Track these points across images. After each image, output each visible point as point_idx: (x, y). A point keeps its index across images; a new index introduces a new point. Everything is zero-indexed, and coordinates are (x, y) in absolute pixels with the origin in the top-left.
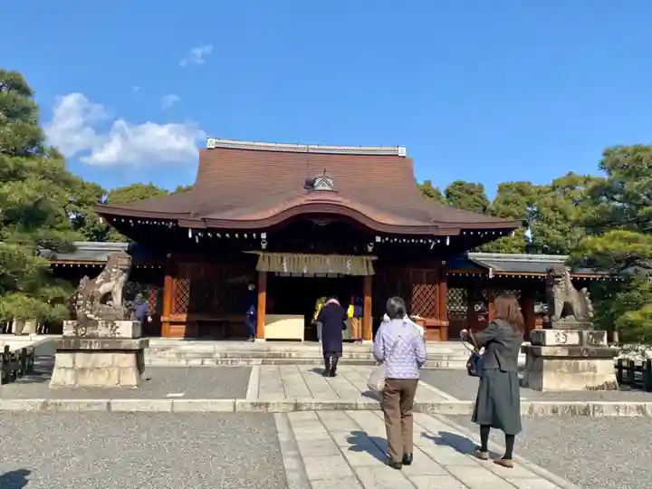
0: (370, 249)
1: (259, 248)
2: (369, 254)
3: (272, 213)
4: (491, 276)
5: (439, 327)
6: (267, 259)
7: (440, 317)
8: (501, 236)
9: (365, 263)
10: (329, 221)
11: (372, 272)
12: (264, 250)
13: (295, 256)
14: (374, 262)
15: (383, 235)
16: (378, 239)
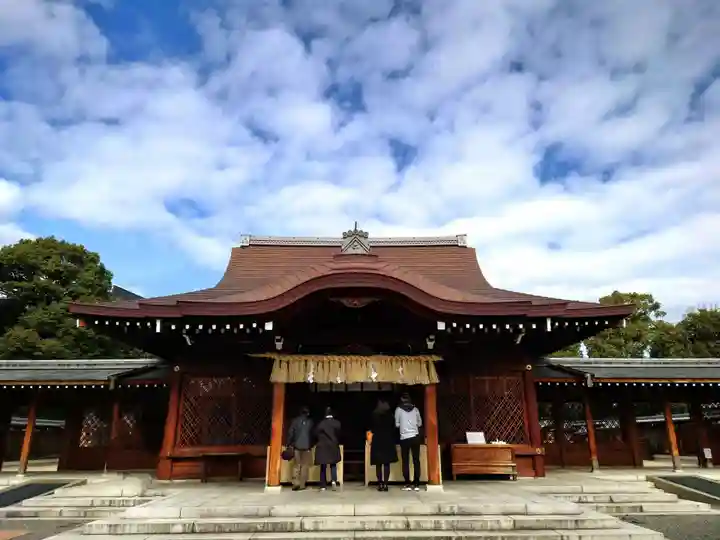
0: (430, 345)
1: (273, 350)
2: (430, 352)
3: (279, 290)
4: (590, 384)
5: (533, 457)
6: (284, 365)
7: (531, 442)
8: (607, 327)
9: (424, 366)
10: (366, 301)
11: (435, 379)
12: (279, 352)
13: (325, 358)
14: (437, 365)
15: (448, 318)
16: (441, 326)
